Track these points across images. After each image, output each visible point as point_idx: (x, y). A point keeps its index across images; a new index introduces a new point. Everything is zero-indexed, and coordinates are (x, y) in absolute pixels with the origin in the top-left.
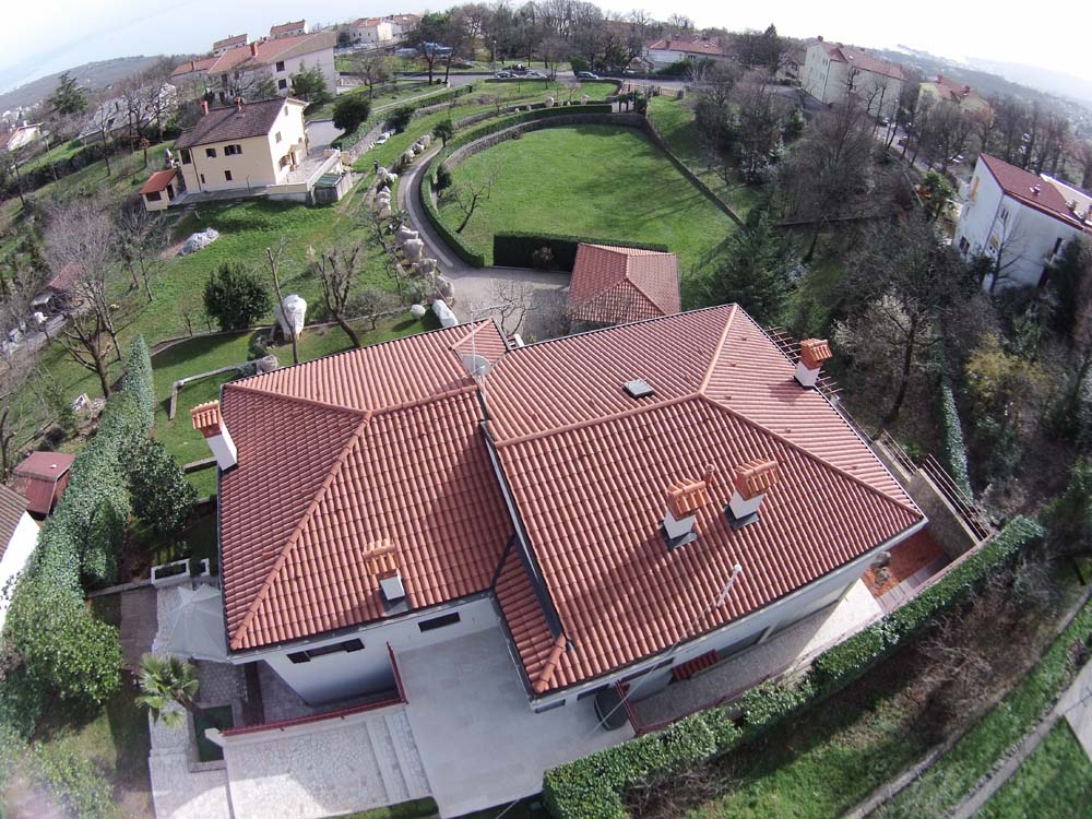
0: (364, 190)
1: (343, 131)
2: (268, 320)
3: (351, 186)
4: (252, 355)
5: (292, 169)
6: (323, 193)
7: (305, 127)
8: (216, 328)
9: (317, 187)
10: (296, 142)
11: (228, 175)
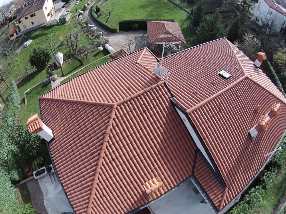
0: (74, 17)
1: (65, 3)
2: (51, 62)
3: (70, 17)
4: (48, 76)
5: (51, 16)
6: (62, 21)
7: (54, 4)
8: (35, 69)
9: (60, 19)
10: (51, 9)
11: (33, 23)
